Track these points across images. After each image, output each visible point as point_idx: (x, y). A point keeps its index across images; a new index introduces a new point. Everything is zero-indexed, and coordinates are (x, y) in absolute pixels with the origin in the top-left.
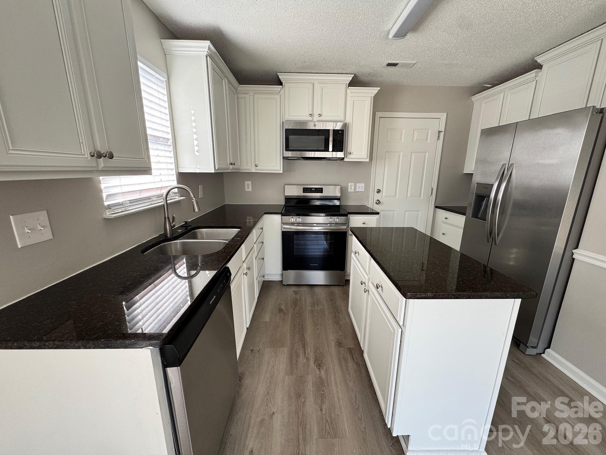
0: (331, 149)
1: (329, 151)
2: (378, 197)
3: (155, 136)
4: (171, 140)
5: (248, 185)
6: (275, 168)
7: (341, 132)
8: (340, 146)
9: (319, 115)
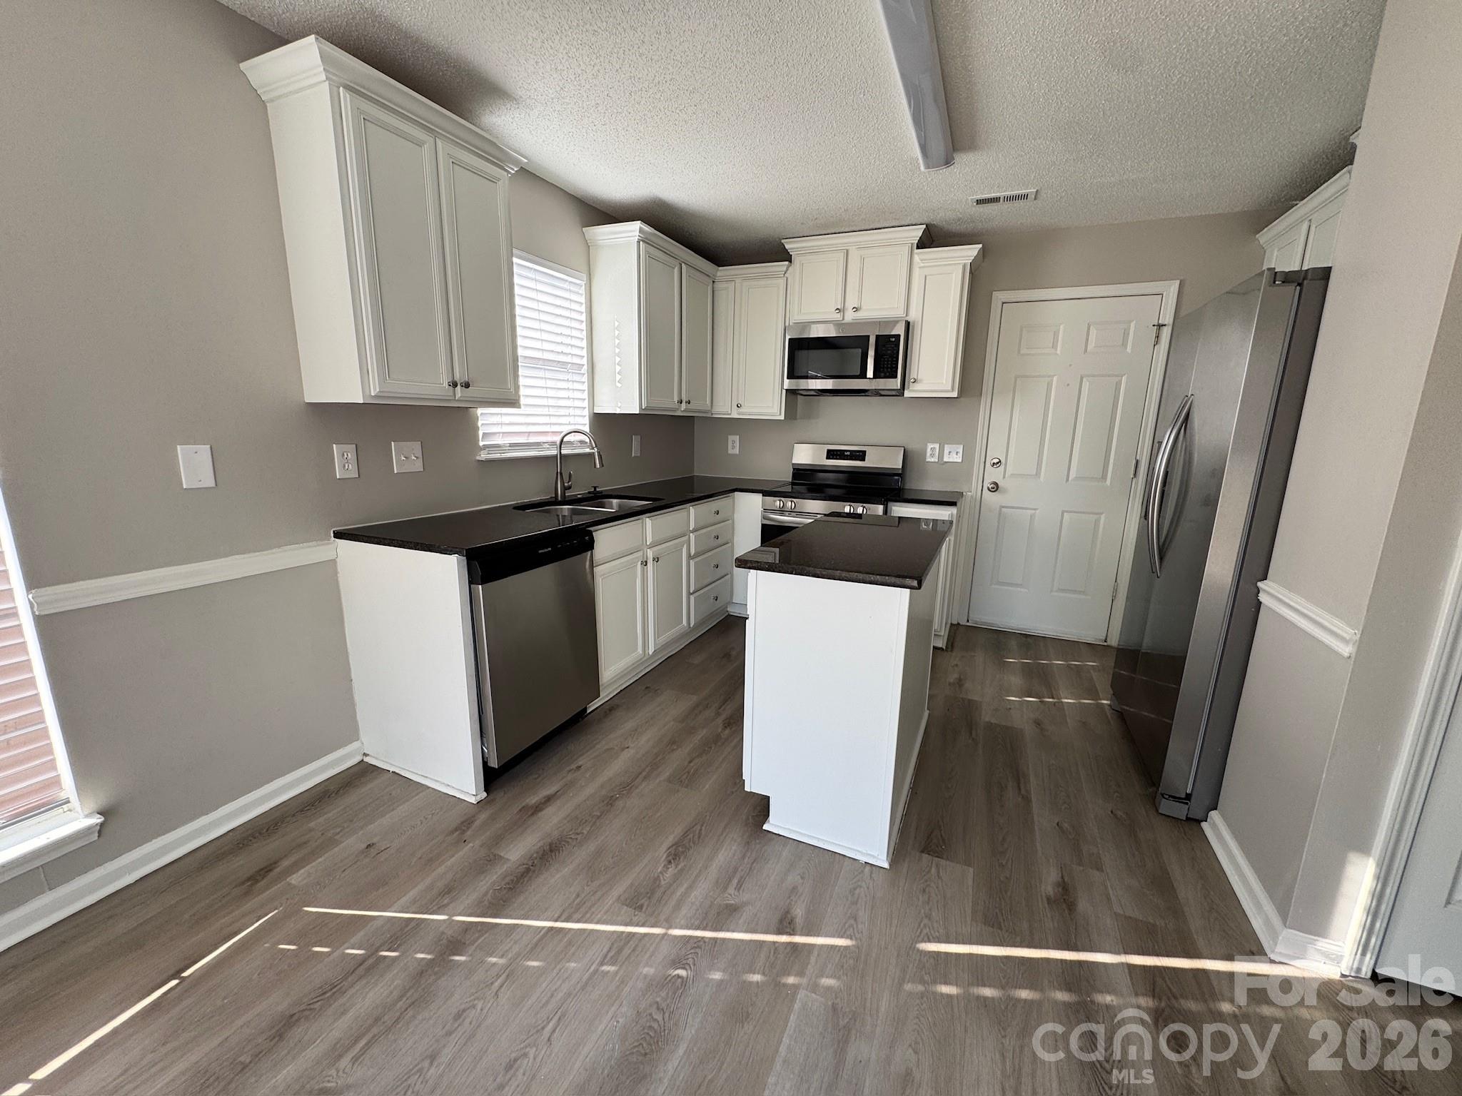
0: (870, 373)
1: (866, 378)
2: (993, 475)
3: (559, 362)
4: (585, 367)
5: (734, 442)
6: (770, 411)
7: (893, 339)
8: (892, 366)
9: (854, 310)
